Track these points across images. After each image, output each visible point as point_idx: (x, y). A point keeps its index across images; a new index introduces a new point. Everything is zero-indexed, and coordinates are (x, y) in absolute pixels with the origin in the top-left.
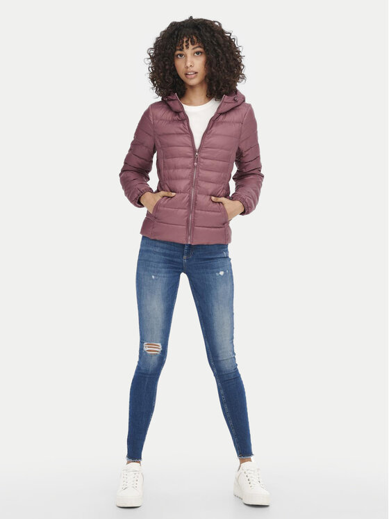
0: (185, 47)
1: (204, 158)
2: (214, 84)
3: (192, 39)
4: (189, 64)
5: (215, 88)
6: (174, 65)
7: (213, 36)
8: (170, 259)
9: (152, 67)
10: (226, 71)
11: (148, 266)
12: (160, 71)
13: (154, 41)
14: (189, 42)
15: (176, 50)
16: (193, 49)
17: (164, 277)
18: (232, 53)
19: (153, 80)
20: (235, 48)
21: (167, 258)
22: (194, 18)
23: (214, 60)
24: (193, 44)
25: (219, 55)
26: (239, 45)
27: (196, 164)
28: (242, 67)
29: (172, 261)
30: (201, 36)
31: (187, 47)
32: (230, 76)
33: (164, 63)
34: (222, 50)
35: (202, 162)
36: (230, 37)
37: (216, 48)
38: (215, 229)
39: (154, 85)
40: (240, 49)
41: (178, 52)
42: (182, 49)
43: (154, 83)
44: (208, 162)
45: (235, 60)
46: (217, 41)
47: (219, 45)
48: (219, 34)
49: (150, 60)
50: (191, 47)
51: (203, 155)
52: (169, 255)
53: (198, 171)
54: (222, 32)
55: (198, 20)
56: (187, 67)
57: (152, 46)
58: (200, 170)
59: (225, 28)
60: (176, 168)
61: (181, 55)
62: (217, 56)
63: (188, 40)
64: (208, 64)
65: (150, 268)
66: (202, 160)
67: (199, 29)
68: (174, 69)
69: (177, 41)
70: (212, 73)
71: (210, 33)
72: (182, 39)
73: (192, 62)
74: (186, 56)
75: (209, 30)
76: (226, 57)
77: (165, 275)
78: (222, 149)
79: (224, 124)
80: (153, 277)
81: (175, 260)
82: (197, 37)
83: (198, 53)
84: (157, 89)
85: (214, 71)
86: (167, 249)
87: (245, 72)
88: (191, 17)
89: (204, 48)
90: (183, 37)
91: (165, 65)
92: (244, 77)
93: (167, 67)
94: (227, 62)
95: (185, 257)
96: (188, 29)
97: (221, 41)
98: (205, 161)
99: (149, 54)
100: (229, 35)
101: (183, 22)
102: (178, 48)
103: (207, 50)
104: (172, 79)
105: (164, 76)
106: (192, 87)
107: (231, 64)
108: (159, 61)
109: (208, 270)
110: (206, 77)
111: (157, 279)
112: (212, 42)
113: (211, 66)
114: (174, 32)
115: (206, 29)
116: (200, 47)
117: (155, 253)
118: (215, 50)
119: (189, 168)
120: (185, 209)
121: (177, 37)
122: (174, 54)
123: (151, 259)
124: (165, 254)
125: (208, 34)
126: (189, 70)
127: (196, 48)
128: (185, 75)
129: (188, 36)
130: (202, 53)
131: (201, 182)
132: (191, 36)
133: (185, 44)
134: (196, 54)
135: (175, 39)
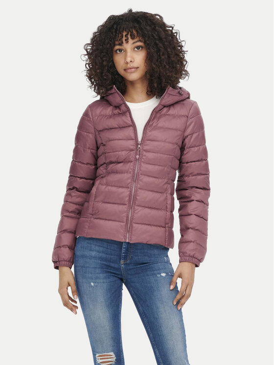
0: (124, 42)
1: (146, 151)
2: (155, 81)
3: (132, 32)
4: (129, 59)
5: (155, 85)
6: (113, 62)
7: (154, 29)
8: (108, 264)
9: (89, 64)
10: (167, 67)
11: (86, 273)
12: (97, 67)
13: (91, 36)
15: (115, 45)
16: (134, 43)
17: (104, 283)
18: (174, 48)
19: (90, 78)
20: (178, 42)
21: (105, 263)
22: (134, 11)
23: (155, 55)
24: (133, 38)
25: (160, 50)
27: (138, 156)
28: (185, 63)
29: (109, 266)
30: (141, 29)
31: (127, 42)
32: (171, 72)
33: (101, 58)
34: (164, 44)
35: (145, 156)
36: (172, 31)
37: (157, 42)
39: (92, 83)
40: (183, 43)
41: (117, 47)
42: (121, 44)
43: (91, 81)
44: (150, 155)
45: (178, 55)
46: (159, 36)
47: (160, 39)
48: (161, 27)
49: (87, 57)
50: (131, 41)
51: (146, 148)
52: (106, 260)
53: (140, 165)
54: (164, 25)
55: (138, 13)
56: (127, 63)
57: (89, 42)
58: (142, 164)
59: (167, 21)
61: (120, 50)
62: (159, 51)
63: (128, 34)
64: (149, 59)
65: (87, 275)
66: (144, 153)
67: (139, 23)
68: (112, 66)
69: (116, 35)
70: (153, 69)
71: (150, 26)
72: (121, 33)
73: (132, 57)
74: (126, 51)
75: (149, 23)
76: (168, 52)
77: (105, 281)
79: (167, 116)
80: (92, 284)
81: (112, 265)
82: (137, 31)
83: (138, 47)
84: (95, 88)
85: (154, 66)
86: (103, 252)
87: (188, 68)
88: (131, 11)
89: (145, 42)
90: (123, 31)
91: (103, 61)
92: (187, 74)
93: (105, 63)
94: (169, 57)
95: (122, 262)
96: (127, 23)
97: (163, 35)
98: (147, 154)
99: (86, 50)
100: (171, 29)
101: (122, 15)
102: (117, 43)
103: (148, 44)
104: (110, 76)
105: (102, 73)
106: (132, 83)
107: (173, 59)
108: (96, 57)
109: (148, 272)
110: (146, 73)
111: (96, 286)
112: (153, 36)
113: (151, 61)
114: (113, 26)
115: (147, 22)
116: (140, 41)
117: (91, 257)
118: (156, 44)
119: (131, 162)
121: (116, 32)
122: (112, 50)
123: (88, 265)
124: (101, 259)
125: (148, 28)
126: (129, 65)
127: (136, 42)
128: (125, 70)
129: (127, 30)
130: (142, 47)
131: (143, 176)
132: (131, 30)
133: (124, 39)
134: (136, 49)
135: (114, 34)
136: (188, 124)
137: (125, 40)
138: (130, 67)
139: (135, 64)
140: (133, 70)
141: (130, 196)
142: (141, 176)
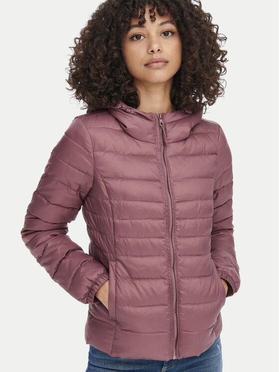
0: (147, 20)
24: (161, 15)
50: (158, 20)
56: (152, 53)
61: (138, 37)
73: (160, 45)
74: (148, 37)
90: (145, 5)
102: (134, 23)
116: (171, 22)
119: (162, 238)
120: (165, 305)
126: (155, 57)
127: (166, 22)
128: (146, 65)
130: (173, 33)
133: (148, 15)
134: (163, 35)
135: (131, 8)
137: (150, 17)
138: (157, 58)
140: (160, 64)
141: (170, 291)
142: (180, 258)
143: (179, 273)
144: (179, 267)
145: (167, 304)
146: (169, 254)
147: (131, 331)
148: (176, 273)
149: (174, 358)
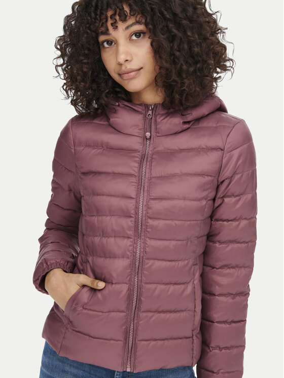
4: (122, 58)
14: (117, 18)
15: (98, 34)
16: (127, 28)
26: (215, 10)
31: (116, 28)
35: (151, 227)
38: (175, 342)
41: (102, 38)
42: (106, 32)
44: (160, 223)
50: (121, 25)
53: (145, 243)
58: (148, 241)
60: (104, 234)
63: (115, 14)
64: (157, 50)
73: (128, 53)
74: (116, 43)
78: (185, 199)
83: (138, 34)
90: (107, 10)
98: (156, 223)
116: (138, 22)
119: (129, 238)
120: (122, 312)
126: (123, 68)
127: (131, 25)
128: (120, 75)
129: (113, 7)
130: (144, 33)
131: (151, 262)
132: (119, 5)
133: (110, 22)
134: (134, 37)
135: (93, 15)
136: (224, 160)
137: (112, 24)
138: (126, 70)
139: (134, 65)
140: (132, 74)
141: (129, 297)
142: (147, 261)
143: (143, 278)
144: (145, 272)
145: (125, 311)
146: (135, 256)
147: (82, 333)
148: (140, 278)
149: (128, 370)
